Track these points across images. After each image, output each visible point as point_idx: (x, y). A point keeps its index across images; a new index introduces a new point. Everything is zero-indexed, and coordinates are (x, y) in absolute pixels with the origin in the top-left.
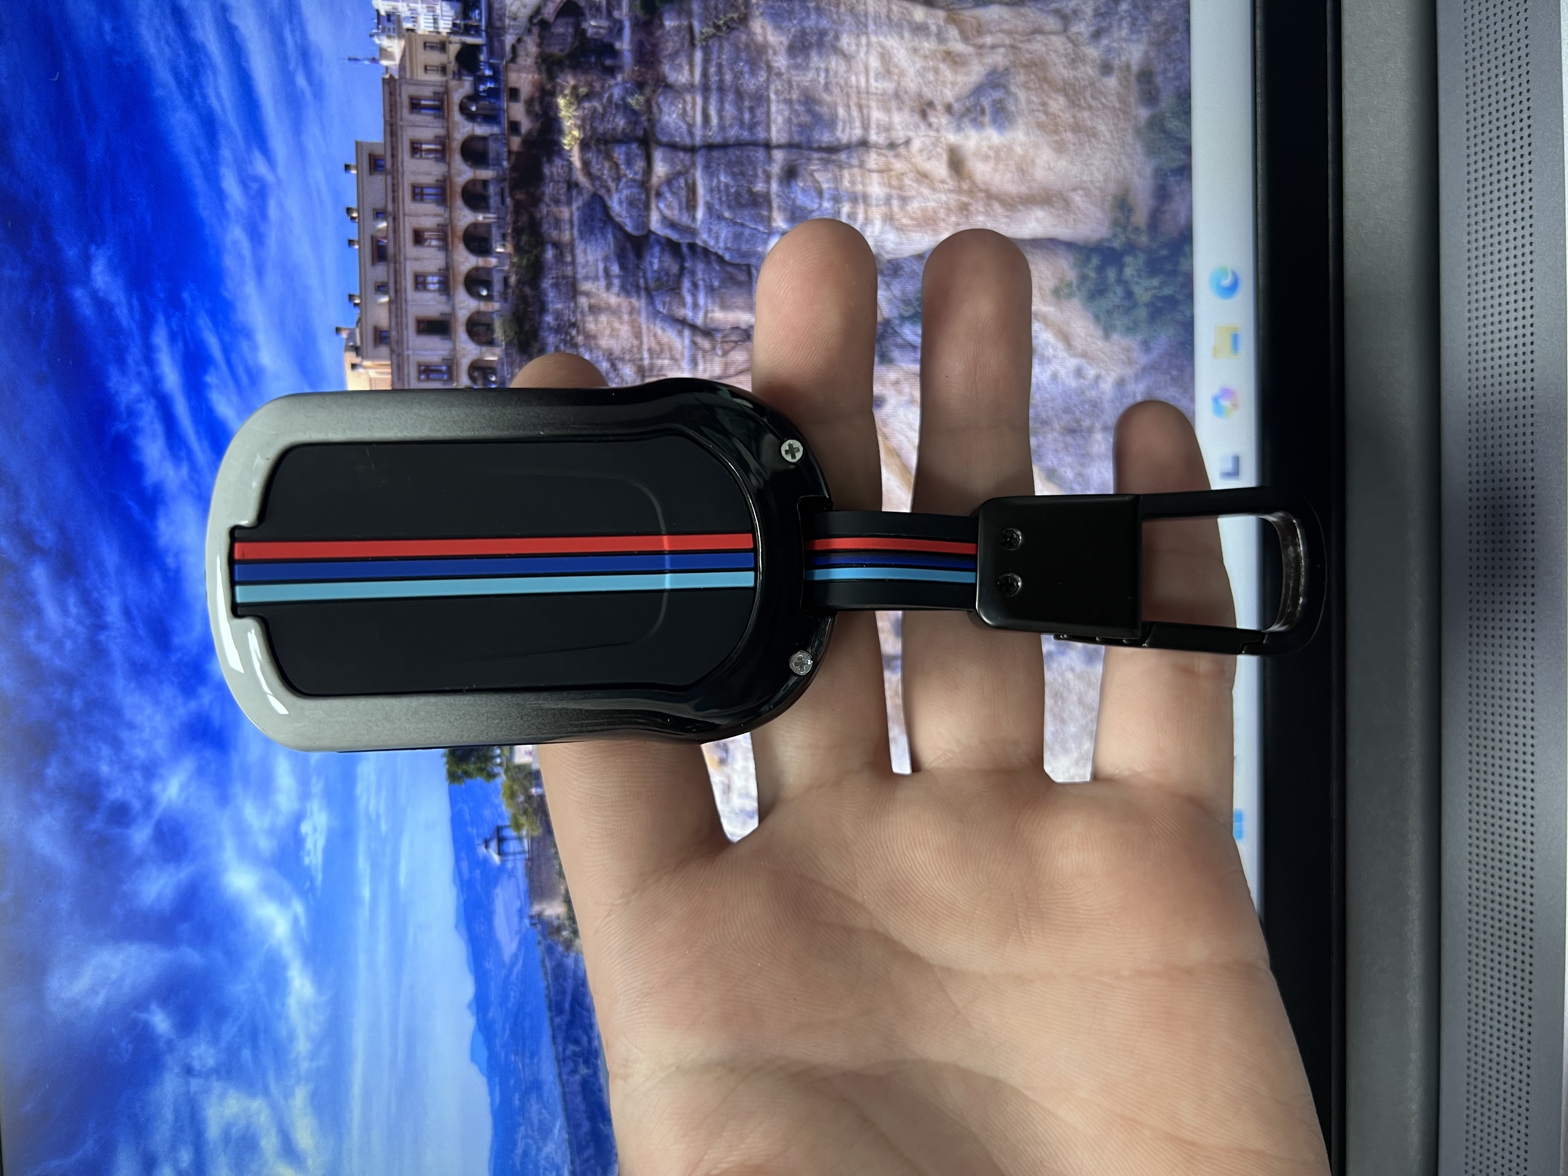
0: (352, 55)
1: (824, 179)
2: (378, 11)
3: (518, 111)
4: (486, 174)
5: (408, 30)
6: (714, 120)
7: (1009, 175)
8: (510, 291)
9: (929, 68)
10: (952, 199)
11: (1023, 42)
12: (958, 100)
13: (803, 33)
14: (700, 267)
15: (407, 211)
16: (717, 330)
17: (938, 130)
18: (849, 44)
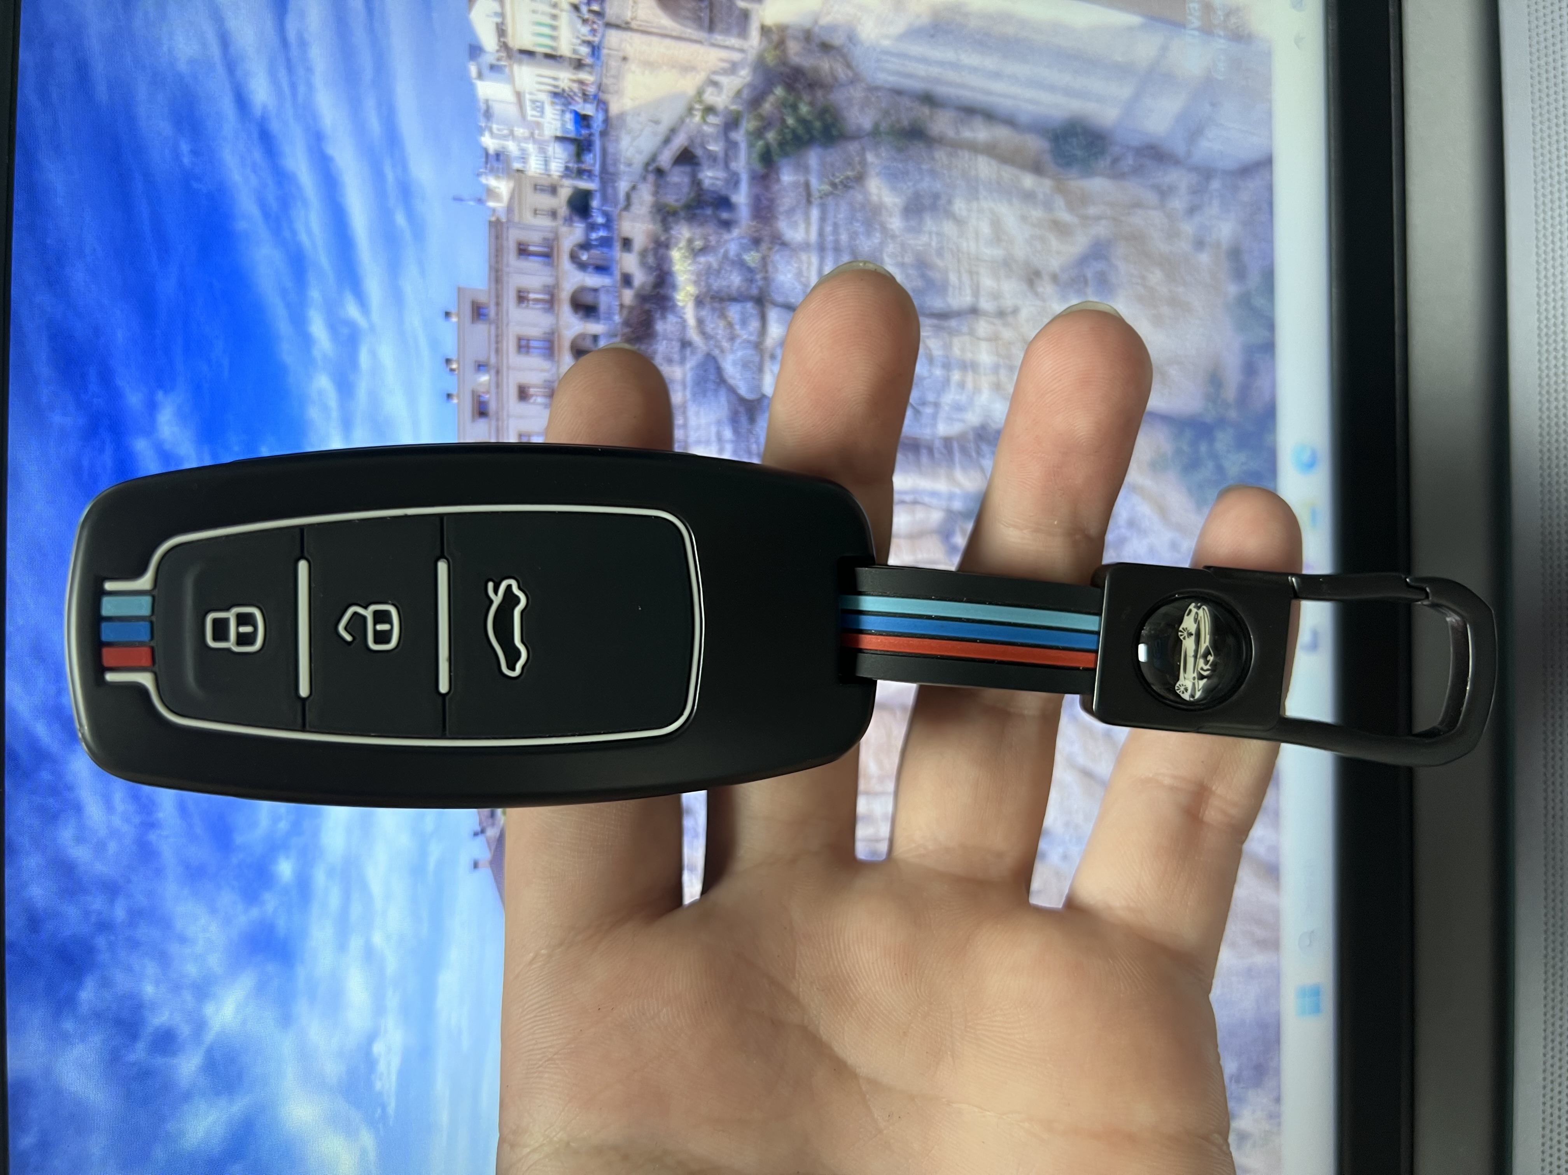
1: (937, 346)
2: (486, 150)
3: (630, 263)
5: (518, 171)
9: (1037, 237)
11: (1124, 215)
12: (1063, 269)
13: (918, 195)
15: (511, 363)
17: (1044, 300)
18: (961, 209)
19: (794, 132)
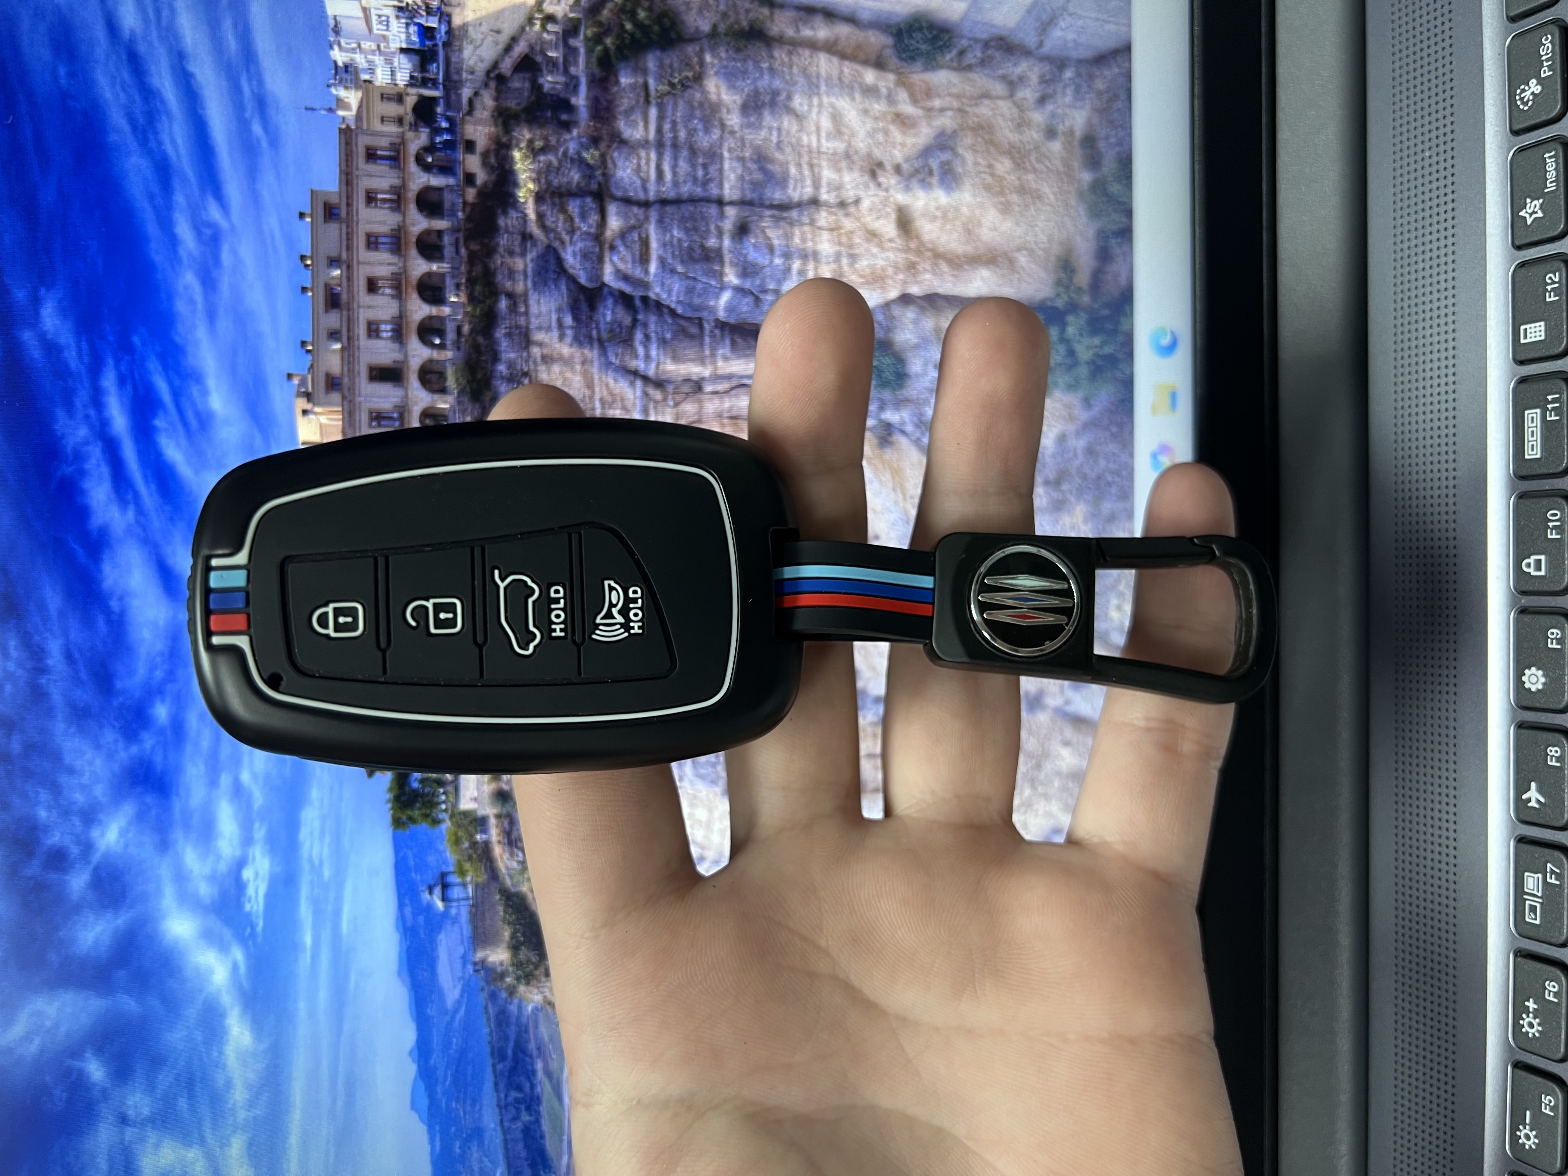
0: (309, 106)
1: (775, 236)
2: (335, 62)
3: (473, 163)
4: (441, 224)
5: (365, 81)
6: (668, 176)
7: (955, 236)
8: (463, 340)
9: (879, 130)
10: (900, 258)
11: (971, 106)
12: (907, 160)
13: (756, 93)
14: (653, 319)
15: (361, 259)
16: (669, 382)
17: (887, 190)
18: (801, 104)
19: (632, 35)
